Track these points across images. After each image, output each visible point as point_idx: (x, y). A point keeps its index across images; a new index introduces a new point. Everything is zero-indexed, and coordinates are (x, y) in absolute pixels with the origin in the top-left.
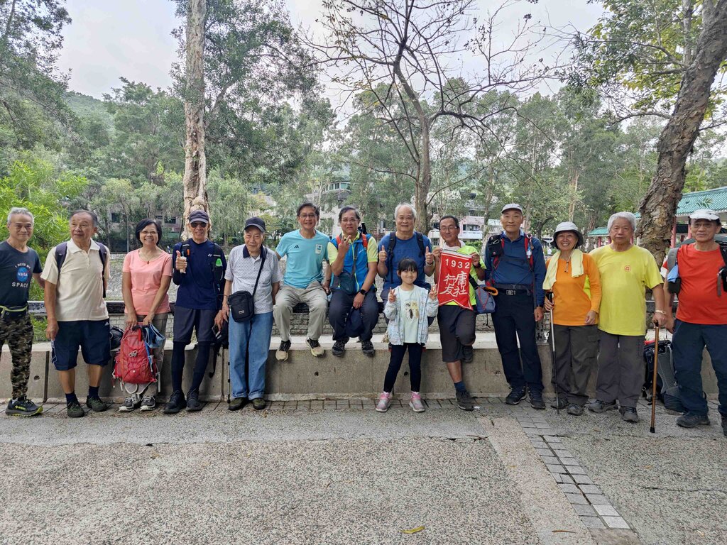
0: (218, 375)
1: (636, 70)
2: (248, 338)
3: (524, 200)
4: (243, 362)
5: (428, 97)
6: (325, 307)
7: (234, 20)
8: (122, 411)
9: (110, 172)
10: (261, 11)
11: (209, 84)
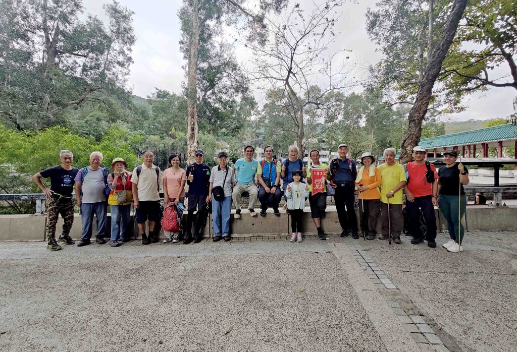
0: (208, 226)
1: (398, 82)
2: (221, 208)
3: (348, 143)
4: (218, 219)
6: (257, 193)
7: (210, 61)
8: (164, 243)
10: (223, 56)
11: (199, 90)
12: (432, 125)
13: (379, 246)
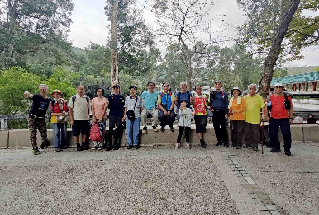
0: (123, 138)
1: (258, 38)
2: (133, 126)
5: (191, 47)
8: (93, 150)
9: (87, 73)
10: (135, 19)
11: (119, 43)
12: (279, 69)
13: (243, 153)
